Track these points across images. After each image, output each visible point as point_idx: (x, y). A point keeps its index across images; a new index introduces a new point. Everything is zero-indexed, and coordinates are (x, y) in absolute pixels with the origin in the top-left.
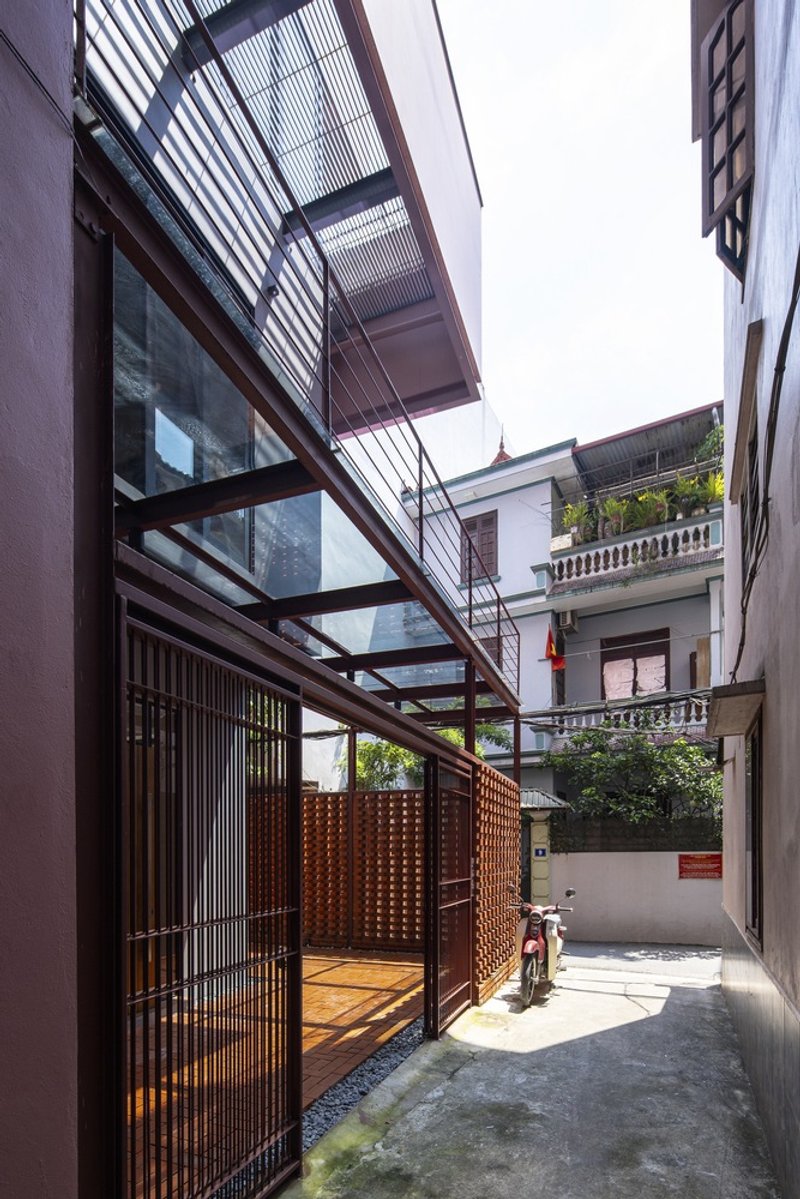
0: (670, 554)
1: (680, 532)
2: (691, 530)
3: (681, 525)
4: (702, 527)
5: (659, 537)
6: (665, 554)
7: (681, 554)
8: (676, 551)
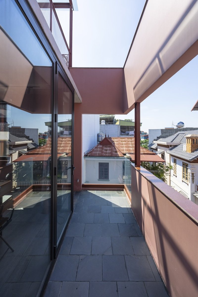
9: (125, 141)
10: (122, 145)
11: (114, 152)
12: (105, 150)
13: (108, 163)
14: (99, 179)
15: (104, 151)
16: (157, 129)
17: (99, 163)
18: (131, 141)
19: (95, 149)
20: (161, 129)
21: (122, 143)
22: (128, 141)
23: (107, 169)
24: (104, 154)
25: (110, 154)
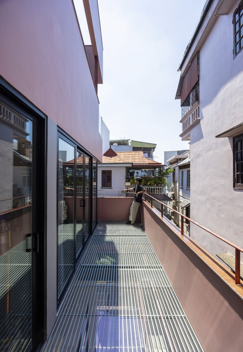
0: (153, 192)
1: (155, 188)
2: (157, 188)
3: (155, 186)
4: (160, 188)
5: (151, 188)
6: (152, 192)
7: (155, 193)
8: (154, 192)
9: (132, 155)
10: (128, 158)
14: (102, 187)
16: (173, 151)
17: (102, 171)
18: (139, 155)
20: (177, 151)
21: (129, 156)
22: (135, 155)
23: (110, 177)
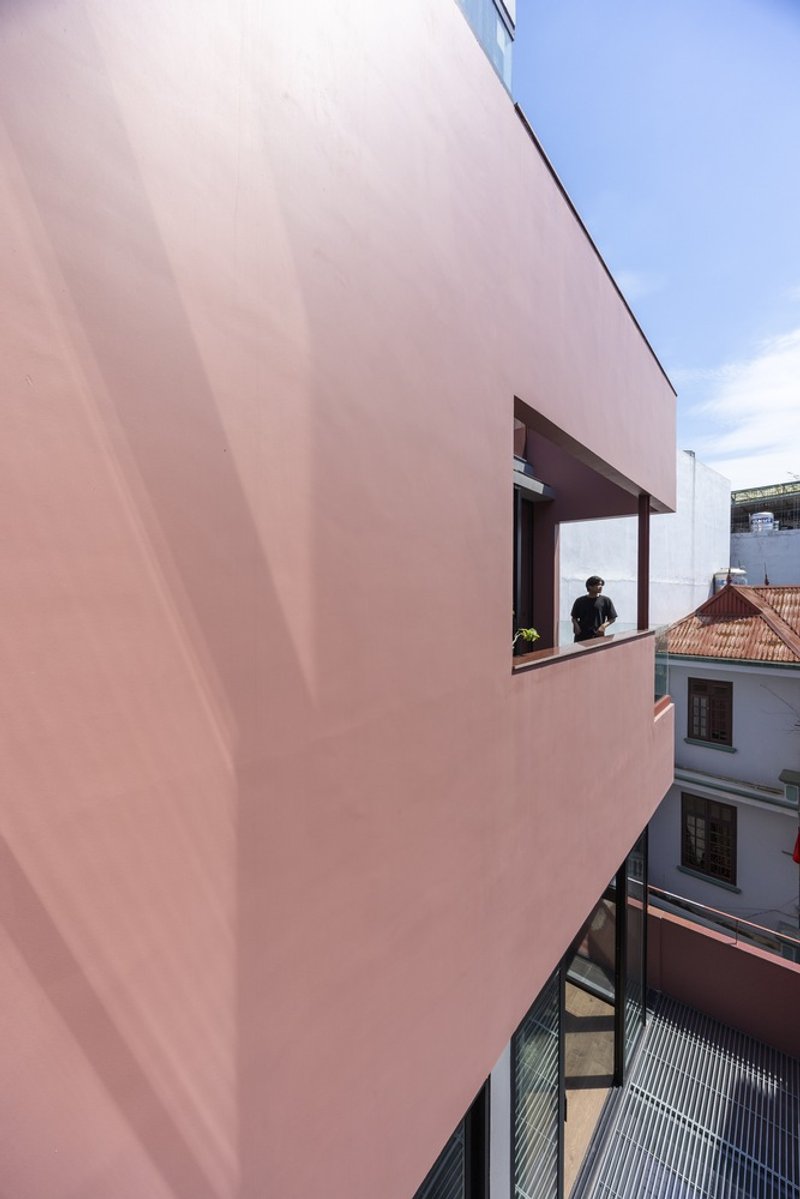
11: (761, 642)
12: (721, 634)
13: (730, 684)
15: (717, 637)
17: (690, 679)
19: (678, 629)
24: (712, 648)
25: (739, 650)
